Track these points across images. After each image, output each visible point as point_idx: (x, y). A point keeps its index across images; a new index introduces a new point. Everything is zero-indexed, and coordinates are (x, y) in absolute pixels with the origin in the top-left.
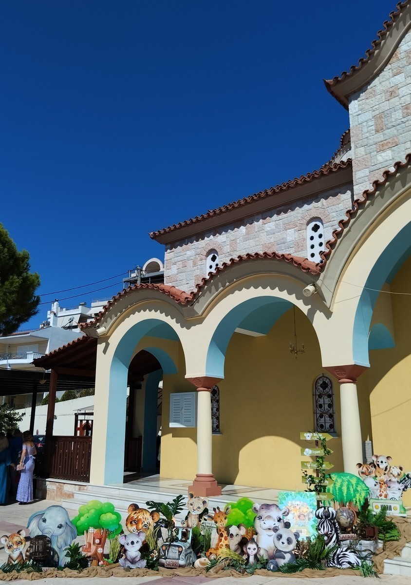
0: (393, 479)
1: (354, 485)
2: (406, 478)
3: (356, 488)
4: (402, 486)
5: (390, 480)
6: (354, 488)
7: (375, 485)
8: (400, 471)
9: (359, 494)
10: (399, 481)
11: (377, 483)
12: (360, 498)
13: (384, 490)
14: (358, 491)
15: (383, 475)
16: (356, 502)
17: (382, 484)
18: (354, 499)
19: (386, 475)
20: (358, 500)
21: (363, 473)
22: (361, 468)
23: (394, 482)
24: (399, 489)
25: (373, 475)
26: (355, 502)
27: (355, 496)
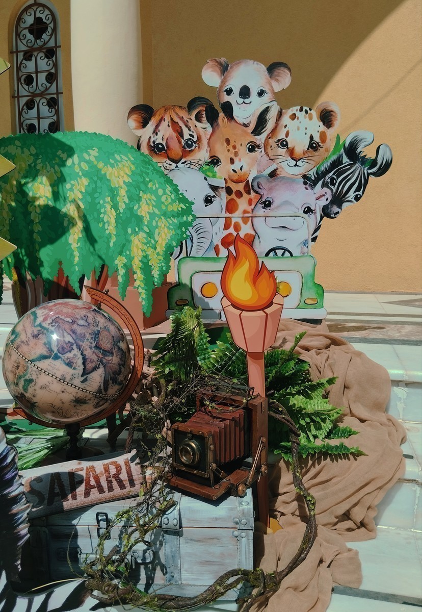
0: (288, 168)
1: (123, 192)
2: (345, 160)
3: (130, 209)
4: (319, 197)
5: (273, 174)
6: (122, 207)
7: (208, 201)
8: (323, 128)
9: (142, 235)
10: (312, 174)
11: (214, 188)
12: (150, 252)
13: (245, 220)
14: (140, 219)
15: (243, 150)
16: (130, 273)
17: (239, 194)
18: (120, 262)
19: (259, 153)
20: (137, 264)
21: (157, 149)
22: (151, 126)
23: (290, 180)
24: (308, 210)
25: (203, 155)
26: (122, 272)
27: (123, 247)
